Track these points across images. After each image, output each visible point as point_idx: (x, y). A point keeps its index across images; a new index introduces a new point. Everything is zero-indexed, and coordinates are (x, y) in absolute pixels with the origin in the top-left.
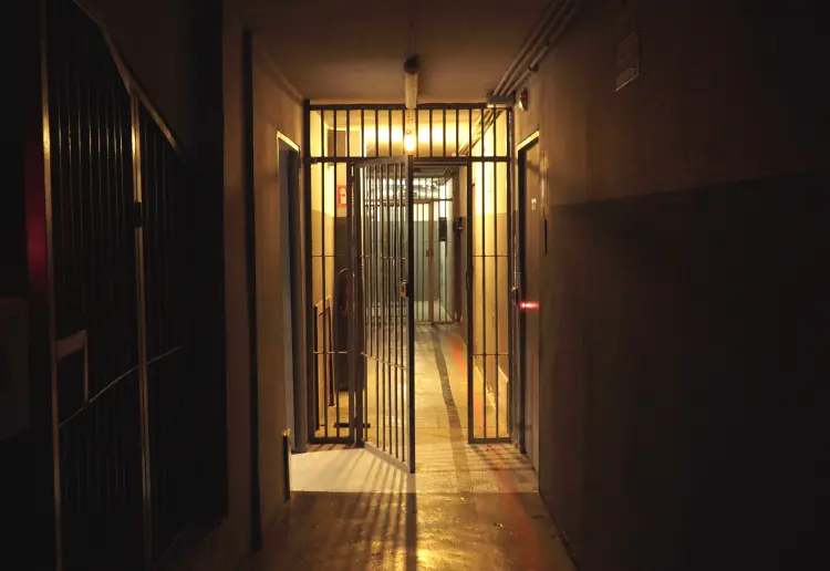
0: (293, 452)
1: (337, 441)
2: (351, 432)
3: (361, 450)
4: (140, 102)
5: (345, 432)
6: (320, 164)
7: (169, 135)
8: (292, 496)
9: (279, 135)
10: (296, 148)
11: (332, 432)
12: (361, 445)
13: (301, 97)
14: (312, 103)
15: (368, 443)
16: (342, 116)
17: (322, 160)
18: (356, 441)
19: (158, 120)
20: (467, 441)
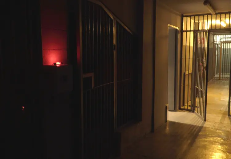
0: (169, 111)
1: (187, 110)
2: (191, 108)
3: (193, 113)
4: (117, 21)
5: (189, 108)
6: (186, 32)
7: (126, 28)
8: (168, 122)
9: (168, 25)
10: (177, 28)
11: (186, 107)
12: (193, 112)
13: (180, 14)
14: (184, 15)
15: (195, 111)
16: (197, 18)
17: (190, 31)
18: (192, 111)
19: (123, 25)
20: (227, 115)
